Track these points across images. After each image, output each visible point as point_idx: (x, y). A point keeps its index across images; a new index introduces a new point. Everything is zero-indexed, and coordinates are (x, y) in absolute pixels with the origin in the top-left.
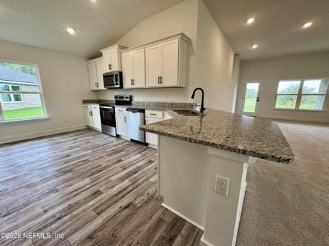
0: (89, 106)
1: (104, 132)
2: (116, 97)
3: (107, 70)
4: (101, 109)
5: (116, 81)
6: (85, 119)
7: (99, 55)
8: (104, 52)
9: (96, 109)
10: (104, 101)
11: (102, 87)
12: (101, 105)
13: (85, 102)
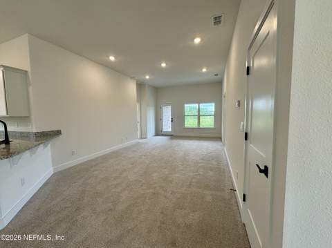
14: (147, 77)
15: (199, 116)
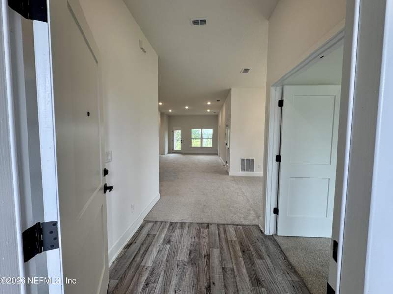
14: (170, 111)
15: (202, 138)
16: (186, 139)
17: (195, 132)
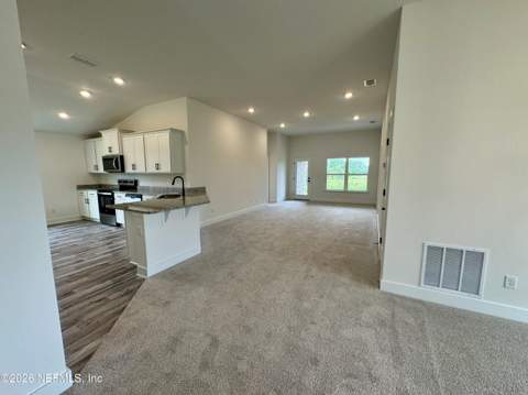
0: (85, 192)
1: (103, 221)
2: (120, 182)
3: (107, 153)
4: (99, 196)
5: (117, 165)
6: (80, 208)
7: (97, 135)
8: (103, 133)
9: (93, 196)
10: (105, 186)
11: (101, 170)
12: (100, 191)
13: (80, 187)
14: (282, 126)
15: (346, 175)
16: (318, 176)
17: (335, 165)
